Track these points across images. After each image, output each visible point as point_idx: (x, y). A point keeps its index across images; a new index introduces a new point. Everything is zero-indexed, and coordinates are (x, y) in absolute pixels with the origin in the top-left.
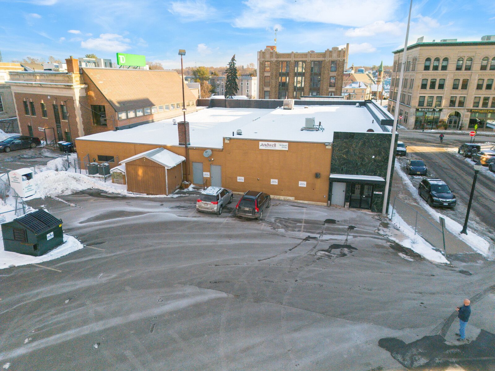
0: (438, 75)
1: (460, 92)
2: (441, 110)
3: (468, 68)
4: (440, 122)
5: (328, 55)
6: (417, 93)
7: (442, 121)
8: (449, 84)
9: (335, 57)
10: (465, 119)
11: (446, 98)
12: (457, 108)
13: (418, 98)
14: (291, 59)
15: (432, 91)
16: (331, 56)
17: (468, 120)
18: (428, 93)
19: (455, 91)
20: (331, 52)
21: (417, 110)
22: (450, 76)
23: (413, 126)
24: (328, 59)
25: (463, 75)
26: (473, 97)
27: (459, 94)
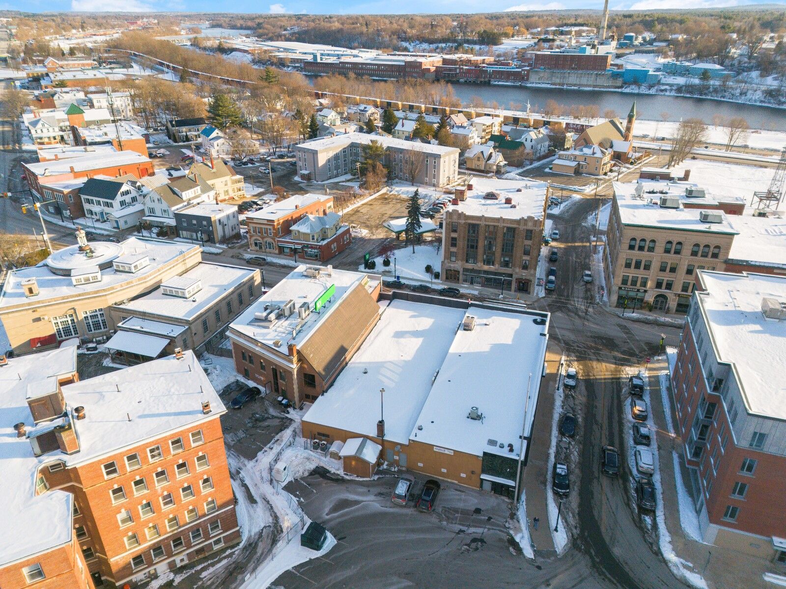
0: (644, 256)
1: (667, 276)
2: (645, 291)
3: (677, 252)
4: (645, 303)
5: (522, 223)
6: (621, 272)
7: (647, 303)
8: (655, 266)
9: (530, 226)
10: (673, 303)
11: (651, 280)
12: (663, 291)
13: (621, 277)
14: (481, 223)
15: (637, 271)
16: (526, 224)
17: (676, 304)
18: (632, 273)
19: (662, 273)
20: (526, 220)
21: (620, 288)
22: (657, 258)
23: (615, 304)
24: (522, 227)
25: (671, 258)
26: (682, 282)
27: (666, 277)
